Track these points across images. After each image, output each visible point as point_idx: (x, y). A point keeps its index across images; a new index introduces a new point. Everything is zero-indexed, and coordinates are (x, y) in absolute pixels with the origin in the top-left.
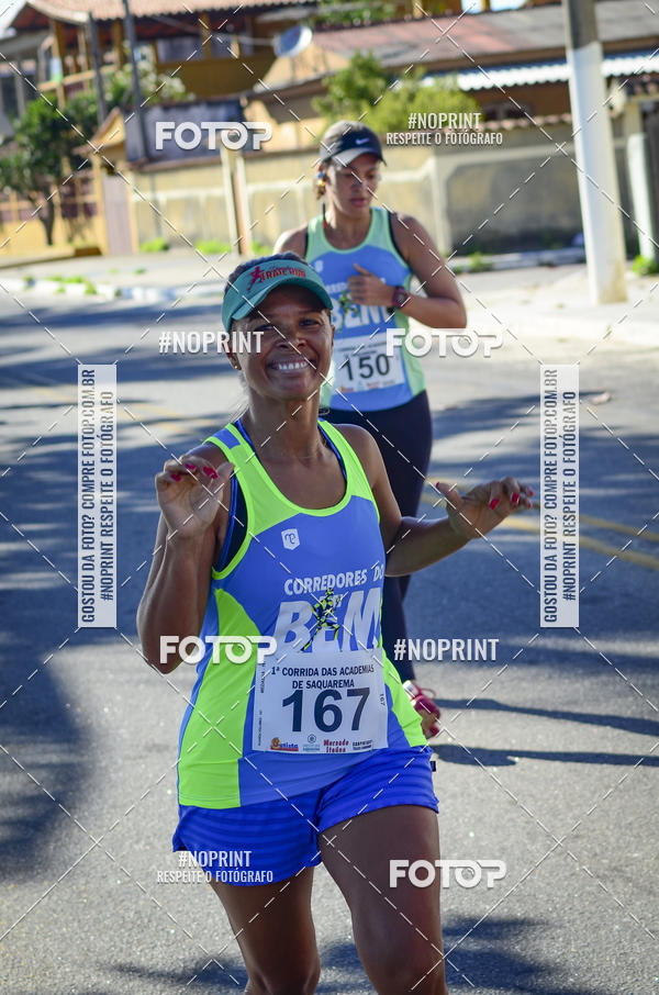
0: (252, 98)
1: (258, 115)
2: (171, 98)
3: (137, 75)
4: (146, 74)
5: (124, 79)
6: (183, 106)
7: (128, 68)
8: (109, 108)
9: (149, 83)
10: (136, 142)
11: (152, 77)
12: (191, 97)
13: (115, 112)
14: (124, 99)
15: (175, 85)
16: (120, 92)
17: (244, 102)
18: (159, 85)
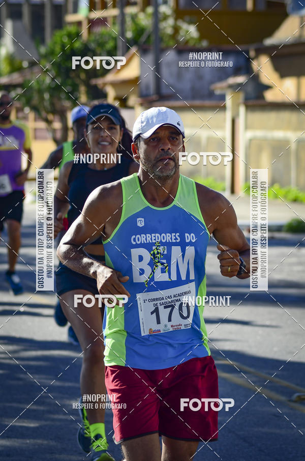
0: (262, 50)
1: (264, 67)
3: (157, 18)
4: (165, 18)
5: (145, 20)
7: (150, 10)
8: (129, 45)
9: (167, 26)
10: (149, 78)
11: (171, 21)
12: (204, 43)
13: (134, 50)
14: (143, 39)
15: (191, 31)
16: (140, 31)
17: (252, 54)
18: (176, 29)
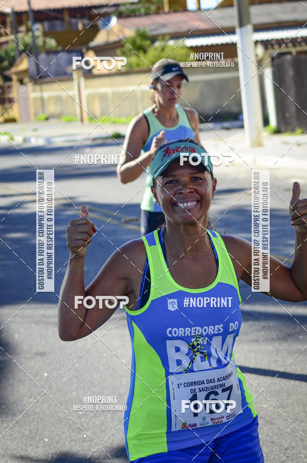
0: (89, 49)
2: (50, 49)
3: (34, 38)
4: (38, 37)
5: (28, 39)
6: (56, 52)
7: (30, 34)
8: (21, 53)
9: (40, 42)
10: (33, 69)
11: (41, 39)
12: (60, 48)
13: (24, 55)
14: (28, 48)
15: (52, 43)
16: (26, 45)
17: (84, 51)
18: (45, 43)
